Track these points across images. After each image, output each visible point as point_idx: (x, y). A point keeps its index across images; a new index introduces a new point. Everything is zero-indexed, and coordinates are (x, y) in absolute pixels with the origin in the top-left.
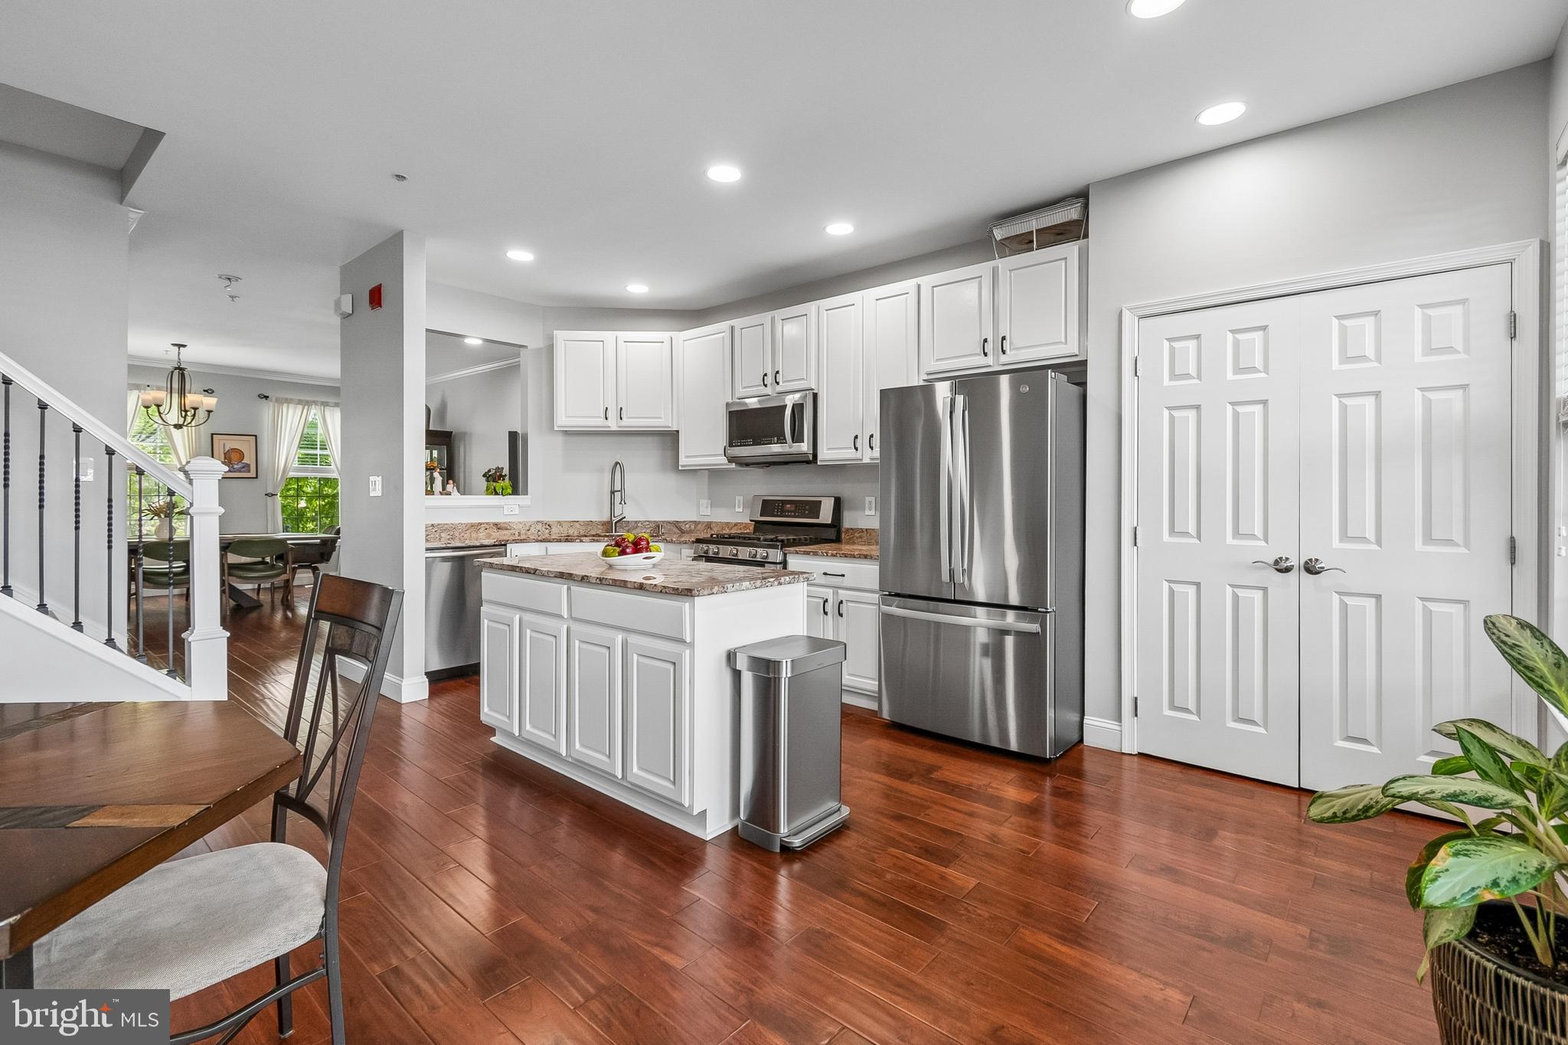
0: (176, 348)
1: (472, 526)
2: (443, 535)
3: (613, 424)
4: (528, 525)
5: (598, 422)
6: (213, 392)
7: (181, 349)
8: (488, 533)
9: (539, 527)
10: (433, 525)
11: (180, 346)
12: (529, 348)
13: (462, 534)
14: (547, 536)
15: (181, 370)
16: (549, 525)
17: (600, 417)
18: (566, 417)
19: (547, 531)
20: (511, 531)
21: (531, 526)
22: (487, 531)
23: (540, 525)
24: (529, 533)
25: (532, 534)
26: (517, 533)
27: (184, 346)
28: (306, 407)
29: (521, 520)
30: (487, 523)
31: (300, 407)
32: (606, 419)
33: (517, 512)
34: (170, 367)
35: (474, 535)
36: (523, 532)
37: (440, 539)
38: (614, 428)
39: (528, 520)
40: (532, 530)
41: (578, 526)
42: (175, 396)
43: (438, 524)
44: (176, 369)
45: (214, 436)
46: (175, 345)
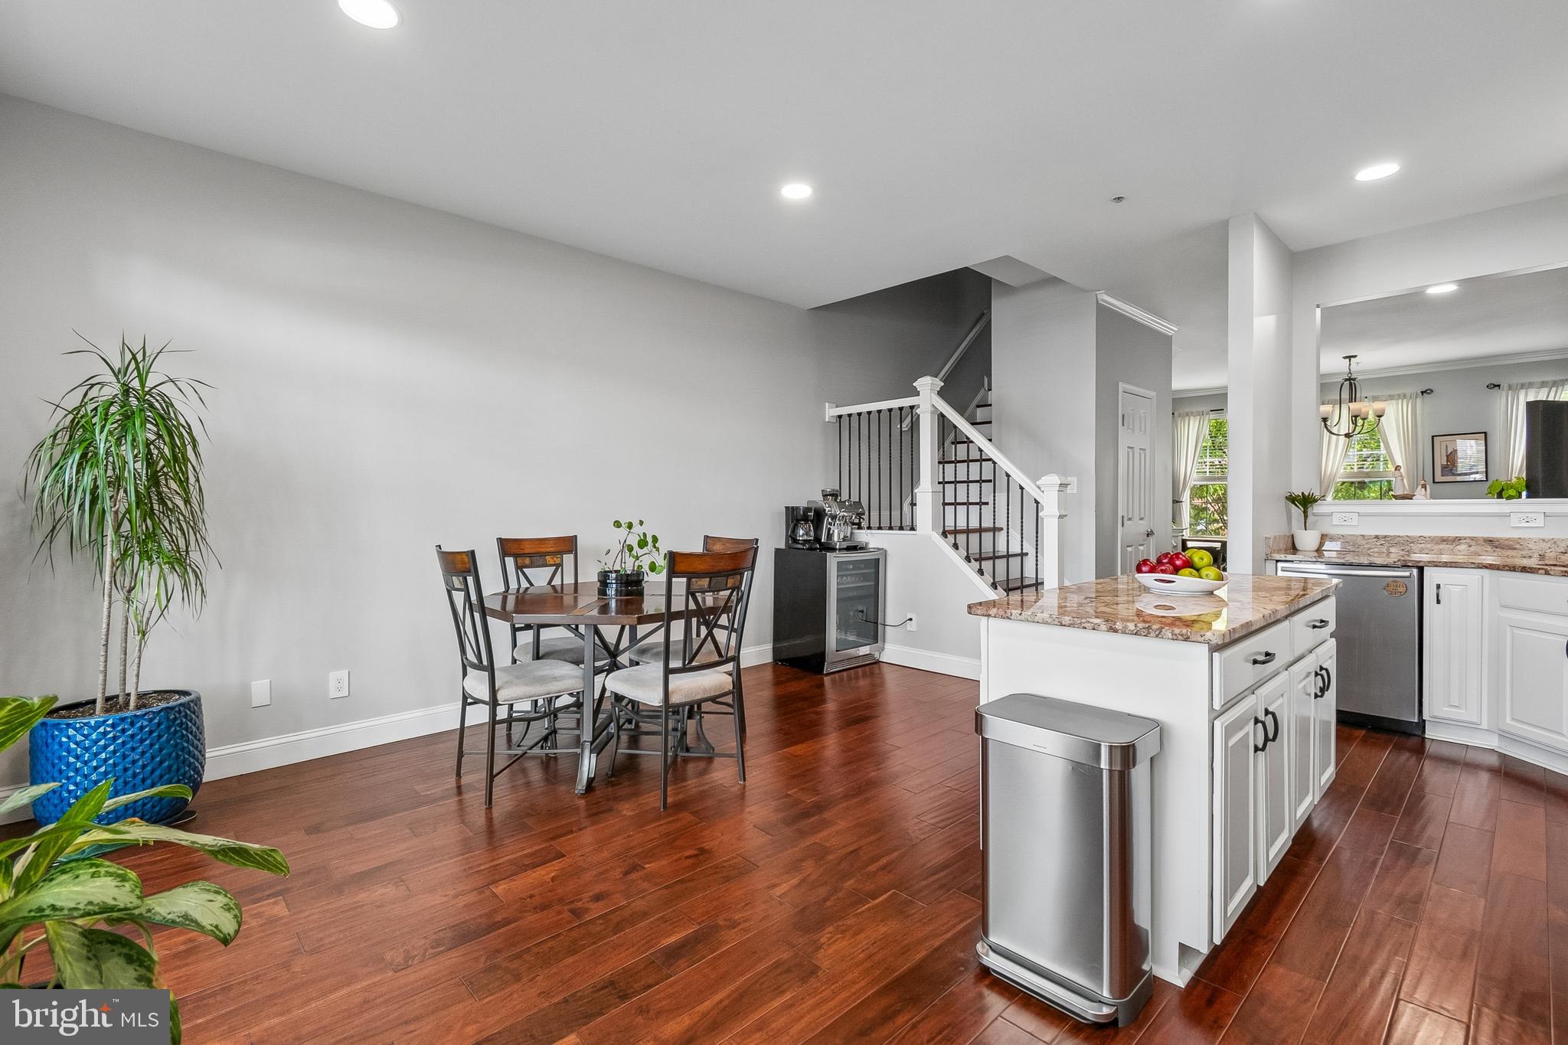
0: (1348, 360)
4: (1563, 545)
6: (1432, 391)
7: (1352, 359)
11: (1350, 357)
15: (1351, 380)
22: (1472, 549)
24: (1564, 558)
26: (1536, 556)
27: (1355, 356)
29: (1547, 537)
30: (1473, 538)
33: (1539, 524)
34: (1340, 379)
36: (1551, 555)
44: (1346, 380)
45: (1435, 438)
46: (1345, 358)
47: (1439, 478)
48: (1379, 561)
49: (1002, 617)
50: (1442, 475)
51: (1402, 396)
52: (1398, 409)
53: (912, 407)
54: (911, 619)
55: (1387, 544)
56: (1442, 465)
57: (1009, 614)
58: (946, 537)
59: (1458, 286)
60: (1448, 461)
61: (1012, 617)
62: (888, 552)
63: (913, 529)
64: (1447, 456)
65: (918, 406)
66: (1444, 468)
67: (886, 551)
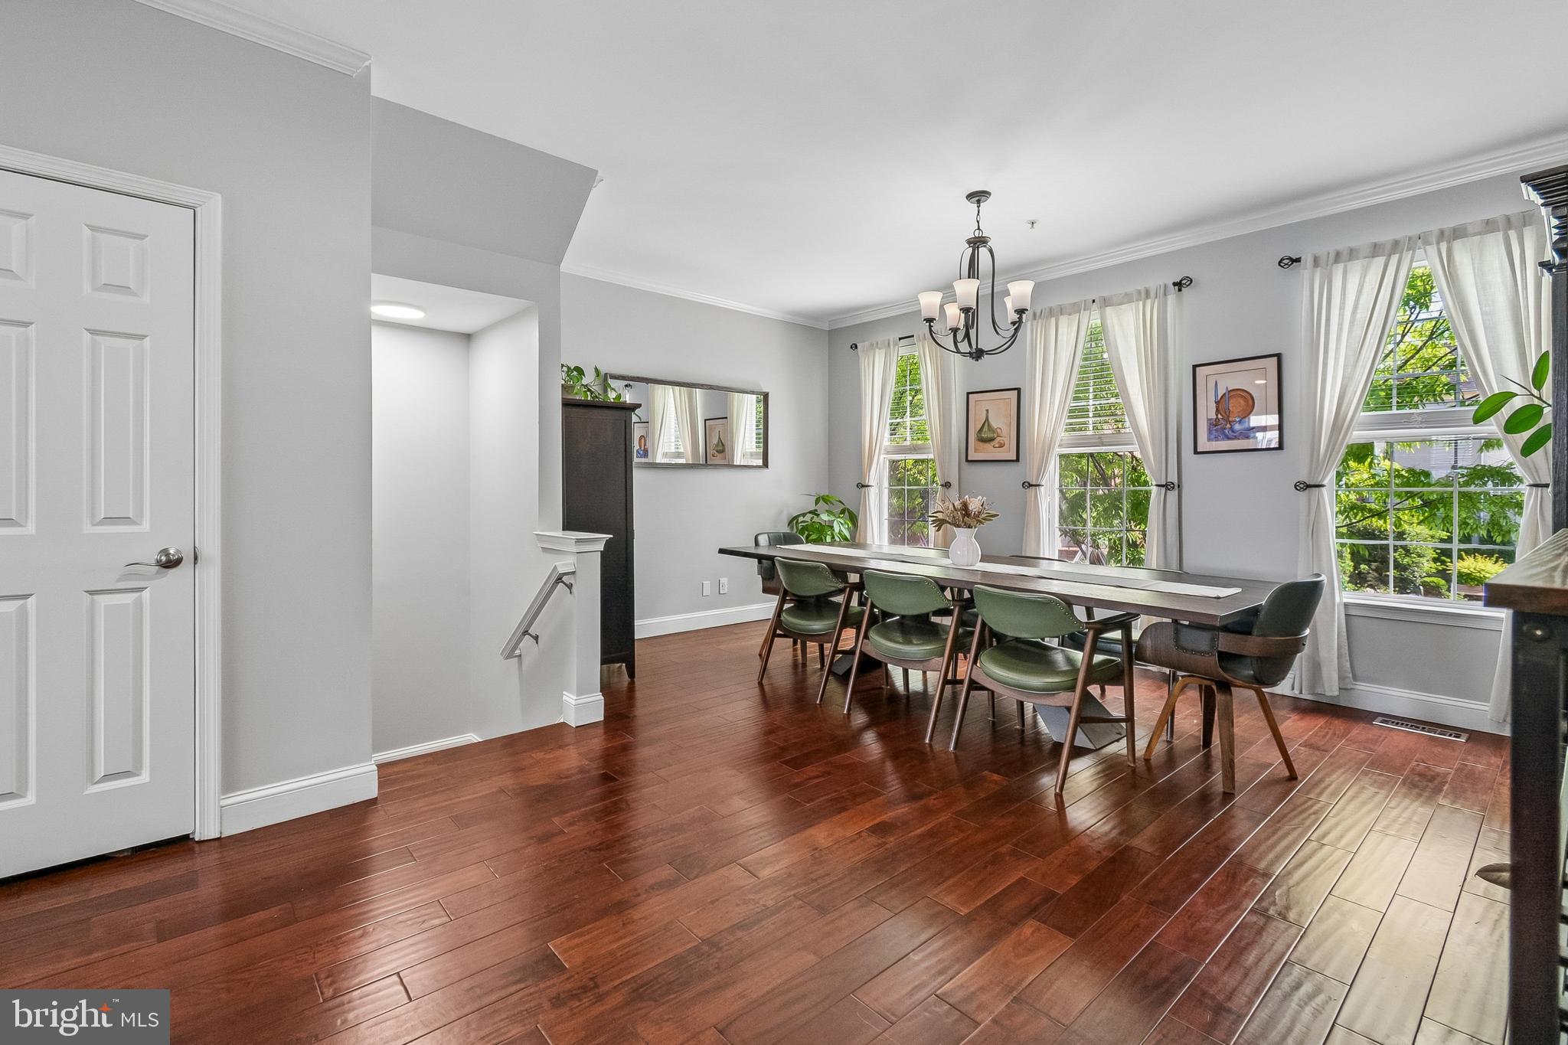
11: (978, 196)
28: (1396, 256)
31: (1380, 261)
45: (1197, 369)
47: (1204, 444)
50: (1209, 440)
51: (1143, 295)
52: (1137, 319)
56: (1209, 420)
60: (1218, 411)
64: (1217, 403)
66: (1213, 425)
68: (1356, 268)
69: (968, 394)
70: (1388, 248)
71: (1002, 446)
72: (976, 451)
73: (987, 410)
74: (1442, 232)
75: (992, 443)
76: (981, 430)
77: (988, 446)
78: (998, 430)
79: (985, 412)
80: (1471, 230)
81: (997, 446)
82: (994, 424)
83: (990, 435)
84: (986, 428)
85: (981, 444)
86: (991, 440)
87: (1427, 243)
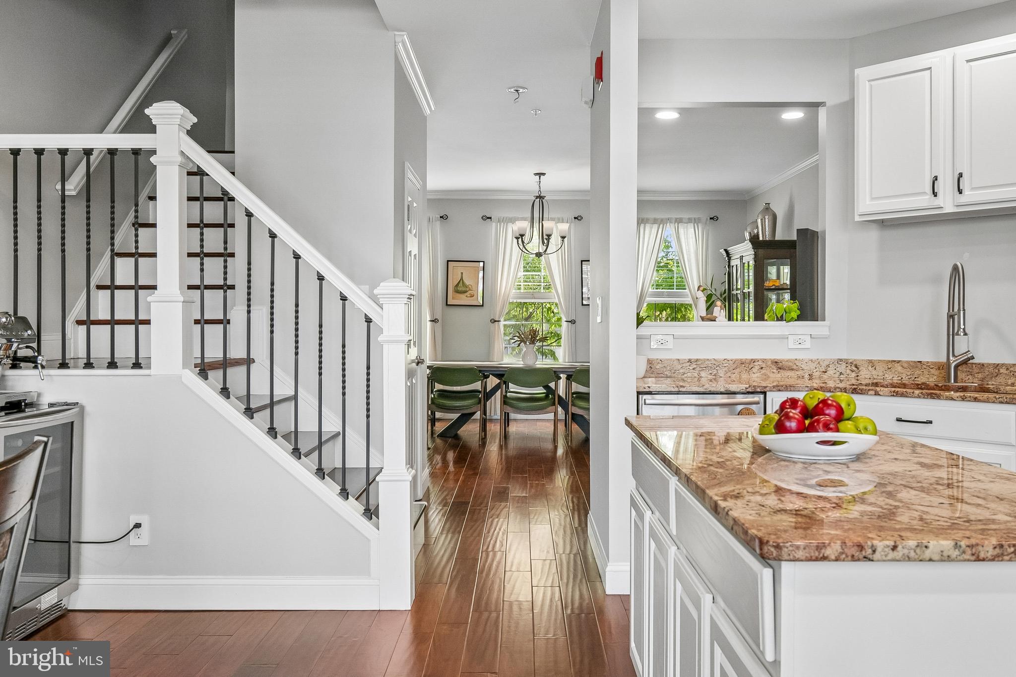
0: (538, 177)
1: (742, 362)
2: (703, 374)
3: (947, 203)
4: (824, 364)
5: (922, 203)
7: (542, 177)
8: (765, 375)
9: (842, 368)
10: (690, 361)
11: (540, 175)
12: (827, 105)
13: (729, 374)
14: (854, 381)
15: (540, 197)
16: (856, 367)
17: (924, 193)
18: (873, 199)
19: (854, 375)
20: (797, 373)
21: (828, 366)
22: (763, 371)
23: (844, 365)
24: (825, 376)
25: (830, 378)
26: (807, 376)
27: (544, 174)
28: (661, 225)
29: (814, 357)
30: (764, 361)
32: (935, 194)
33: (808, 344)
34: (532, 196)
35: (745, 376)
36: (816, 374)
37: (699, 380)
38: (949, 208)
39: (823, 357)
40: (831, 372)
41: (899, 368)
42: (536, 225)
43: (697, 360)
44: (537, 197)
45: (583, 262)
46: (536, 174)
48: (733, 388)
49: (854, 559)
53: (136, 152)
54: (138, 526)
55: (698, 369)
57: (870, 551)
58: (206, 378)
59: (679, 114)
61: (877, 556)
62: (88, 409)
63: (137, 365)
65: (153, 152)
67: (82, 408)
68: (648, 226)
69: (448, 261)
70: (659, 221)
71: (472, 296)
72: (453, 298)
73: (462, 273)
74: (676, 219)
75: (466, 294)
76: (457, 285)
77: (463, 296)
78: (470, 286)
79: (460, 274)
80: (684, 221)
81: (469, 296)
82: (467, 282)
83: (464, 289)
84: (461, 284)
85: (458, 295)
86: (465, 292)
87: (671, 222)
